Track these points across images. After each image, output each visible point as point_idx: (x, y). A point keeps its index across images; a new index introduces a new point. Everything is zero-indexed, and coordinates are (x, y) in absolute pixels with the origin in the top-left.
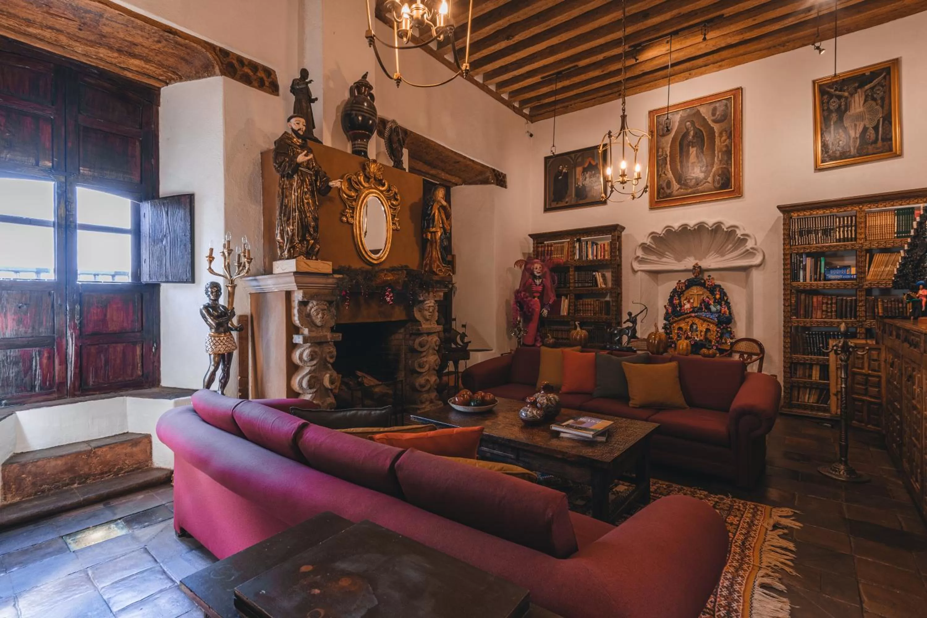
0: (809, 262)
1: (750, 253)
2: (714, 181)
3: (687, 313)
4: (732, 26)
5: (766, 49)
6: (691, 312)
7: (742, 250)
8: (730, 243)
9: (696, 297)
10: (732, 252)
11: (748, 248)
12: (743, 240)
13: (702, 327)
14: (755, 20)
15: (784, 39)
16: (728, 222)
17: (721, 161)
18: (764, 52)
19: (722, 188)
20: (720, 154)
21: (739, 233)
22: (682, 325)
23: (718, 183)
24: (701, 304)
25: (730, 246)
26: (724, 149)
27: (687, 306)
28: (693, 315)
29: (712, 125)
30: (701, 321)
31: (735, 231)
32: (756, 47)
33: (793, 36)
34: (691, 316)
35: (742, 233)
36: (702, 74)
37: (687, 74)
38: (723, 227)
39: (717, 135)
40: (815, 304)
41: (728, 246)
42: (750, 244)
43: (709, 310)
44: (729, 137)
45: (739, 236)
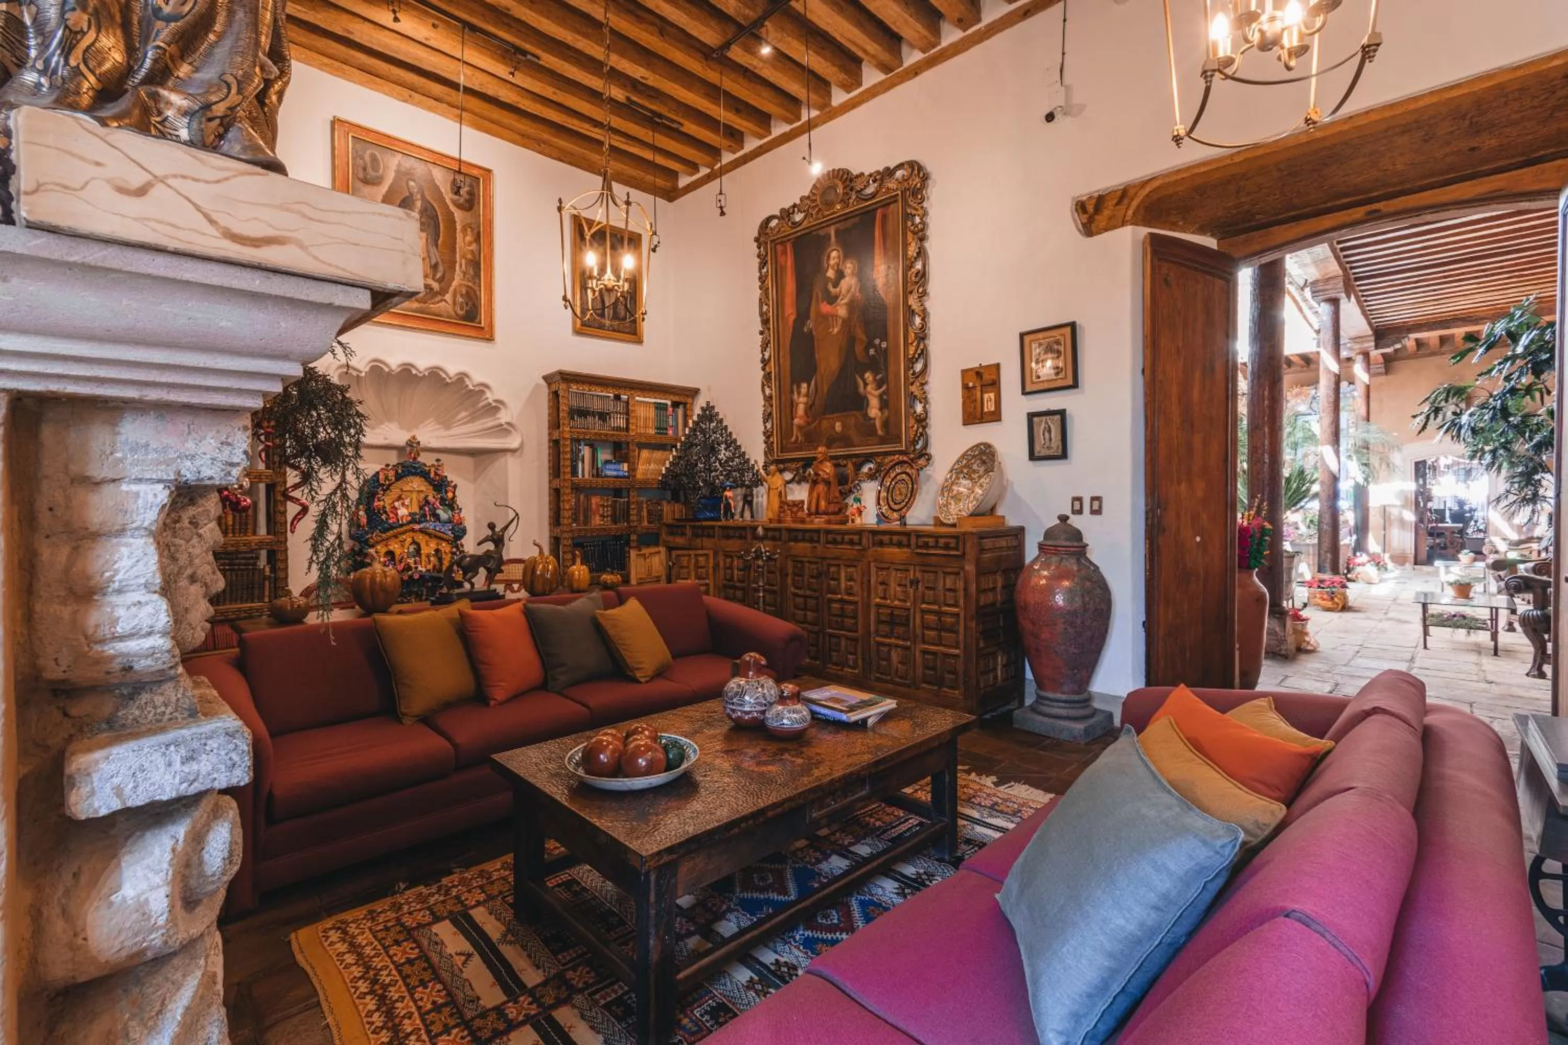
0: (586, 452)
1: (504, 430)
2: (454, 303)
3: (402, 526)
4: (529, 80)
5: (519, 134)
6: (409, 523)
7: (490, 422)
8: (466, 410)
9: (414, 495)
10: (465, 423)
11: (503, 421)
12: (493, 409)
13: (429, 547)
14: (555, 93)
15: (546, 136)
16: (477, 377)
17: (465, 273)
18: (518, 137)
19: (464, 318)
20: (463, 262)
21: (490, 397)
22: (395, 546)
23: (462, 309)
24: (421, 508)
25: (463, 414)
26: (469, 256)
27: (402, 512)
28: (417, 527)
29: (452, 208)
30: (427, 537)
31: (483, 392)
32: (514, 123)
33: (556, 140)
34: (413, 530)
35: (496, 398)
36: (430, 109)
37: (406, 92)
38: (468, 382)
39: (459, 227)
40: (594, 506)
41: (458, 413)
42: (504, 417)
43: (437, 517)
44: (477, 239)
45: (490, 400)
